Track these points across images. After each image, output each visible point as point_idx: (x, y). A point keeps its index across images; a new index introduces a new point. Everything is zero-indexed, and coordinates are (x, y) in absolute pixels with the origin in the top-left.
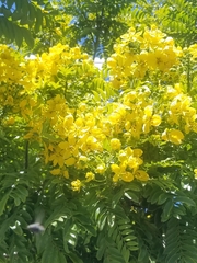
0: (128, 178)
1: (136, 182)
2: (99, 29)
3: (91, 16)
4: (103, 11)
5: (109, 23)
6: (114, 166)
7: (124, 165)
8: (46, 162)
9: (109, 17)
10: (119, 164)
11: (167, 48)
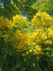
0: (38, 53)
1: (40, 55)
2: (26, 9)
3: (24, 6)
4: (27, 5)
5: (28, 8)
6: (34, 50)
7: (37, 50)
8: (15, 48)
9: (28, 6)
10: (35, 49)
11: (48, 18)
